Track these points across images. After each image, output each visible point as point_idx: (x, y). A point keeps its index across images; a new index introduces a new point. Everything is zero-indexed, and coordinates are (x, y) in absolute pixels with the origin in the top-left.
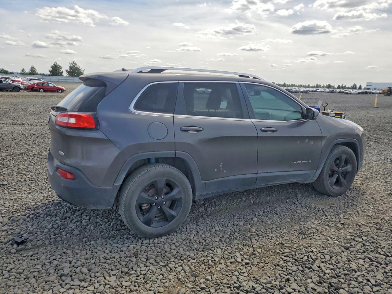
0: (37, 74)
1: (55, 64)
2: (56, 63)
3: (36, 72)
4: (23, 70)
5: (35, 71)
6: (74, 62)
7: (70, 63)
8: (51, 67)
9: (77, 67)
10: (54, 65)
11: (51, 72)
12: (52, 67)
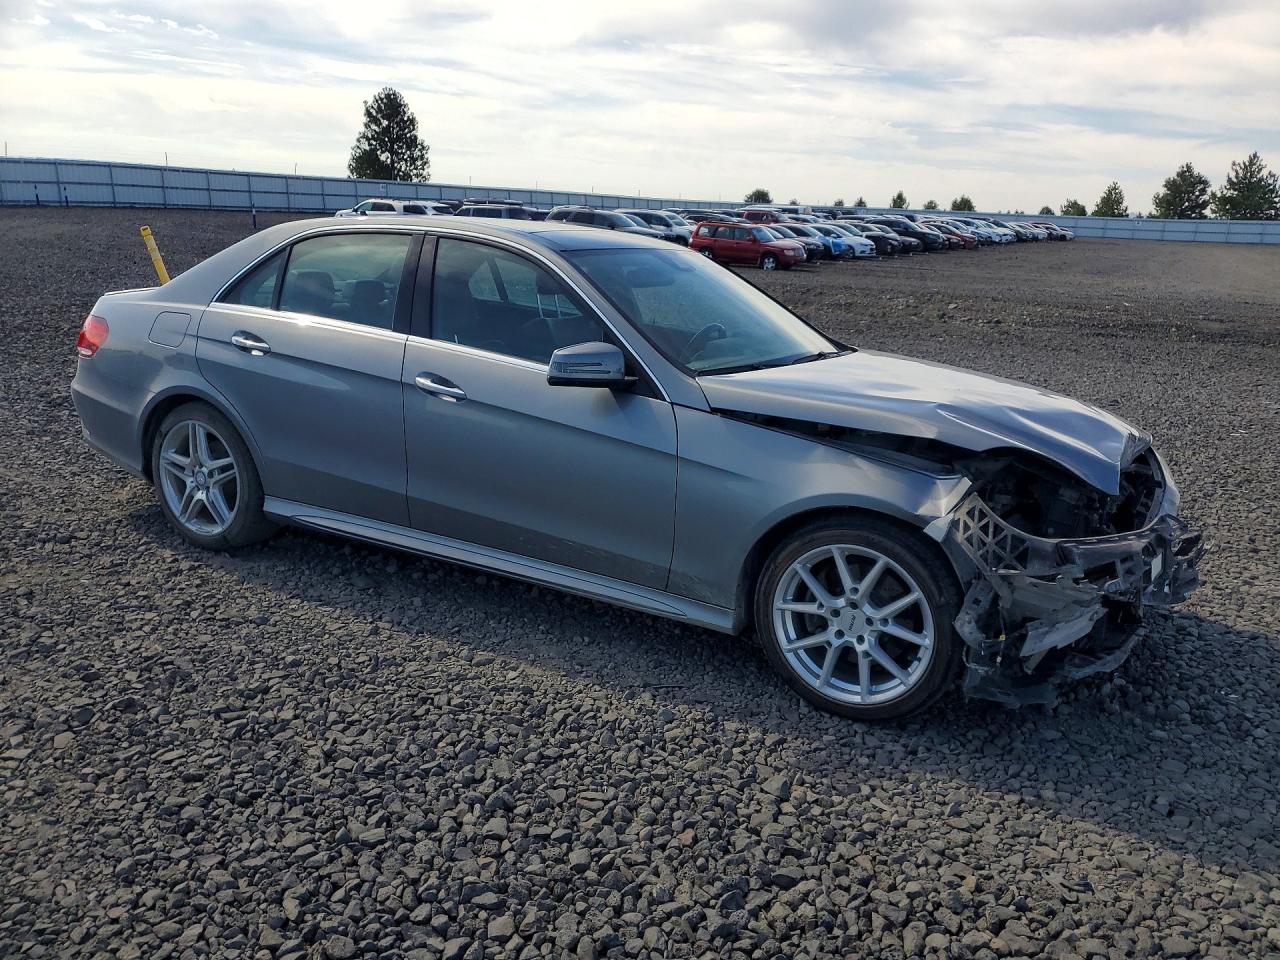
0: (1123, 215)
2: (1189, 167)
3: (1123, 206)
5: (1119, 201)
6: (1254, 158)
7: (1234, 164)
8: (1166, 186)
9: (1261, 180)
10: (1181, 174)
11: (1160, 202)
12: (1170, 185)
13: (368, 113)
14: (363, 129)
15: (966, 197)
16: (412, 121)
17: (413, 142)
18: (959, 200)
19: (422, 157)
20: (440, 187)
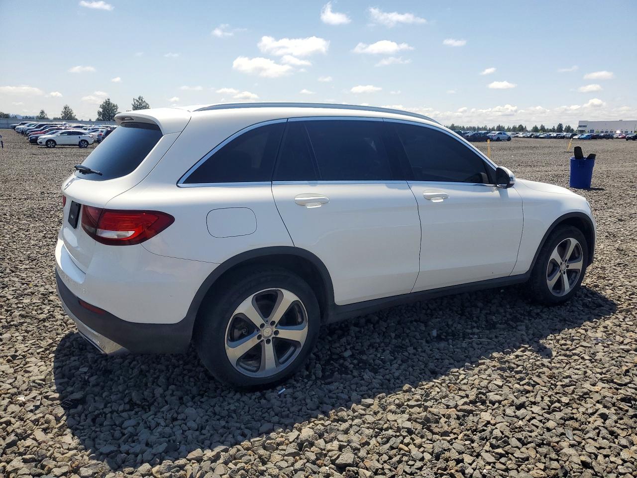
1: (106, 102)
4: (42, 112)
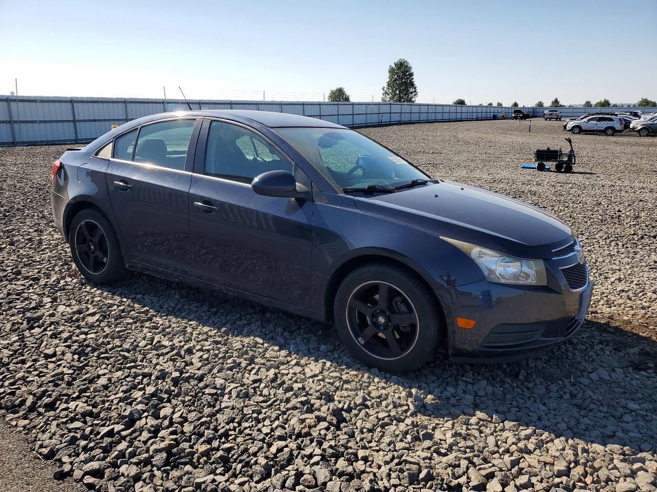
13: (390, 72)
14: (388, 80)
15: (606, 99)
16: (411, 75)
17: (412, 85)
18: (603, 101)
19: (415, 91)
20: (420, 105)
